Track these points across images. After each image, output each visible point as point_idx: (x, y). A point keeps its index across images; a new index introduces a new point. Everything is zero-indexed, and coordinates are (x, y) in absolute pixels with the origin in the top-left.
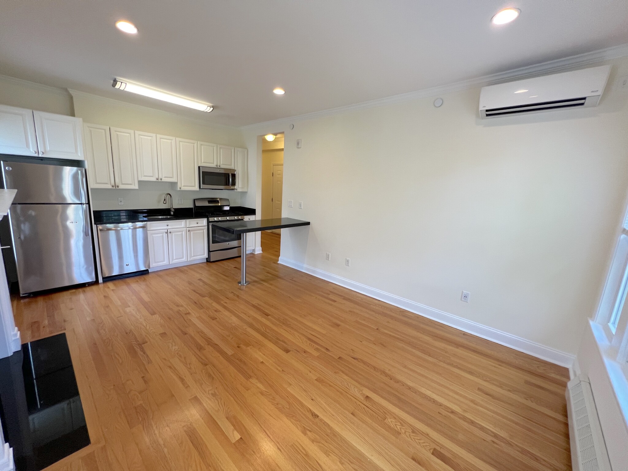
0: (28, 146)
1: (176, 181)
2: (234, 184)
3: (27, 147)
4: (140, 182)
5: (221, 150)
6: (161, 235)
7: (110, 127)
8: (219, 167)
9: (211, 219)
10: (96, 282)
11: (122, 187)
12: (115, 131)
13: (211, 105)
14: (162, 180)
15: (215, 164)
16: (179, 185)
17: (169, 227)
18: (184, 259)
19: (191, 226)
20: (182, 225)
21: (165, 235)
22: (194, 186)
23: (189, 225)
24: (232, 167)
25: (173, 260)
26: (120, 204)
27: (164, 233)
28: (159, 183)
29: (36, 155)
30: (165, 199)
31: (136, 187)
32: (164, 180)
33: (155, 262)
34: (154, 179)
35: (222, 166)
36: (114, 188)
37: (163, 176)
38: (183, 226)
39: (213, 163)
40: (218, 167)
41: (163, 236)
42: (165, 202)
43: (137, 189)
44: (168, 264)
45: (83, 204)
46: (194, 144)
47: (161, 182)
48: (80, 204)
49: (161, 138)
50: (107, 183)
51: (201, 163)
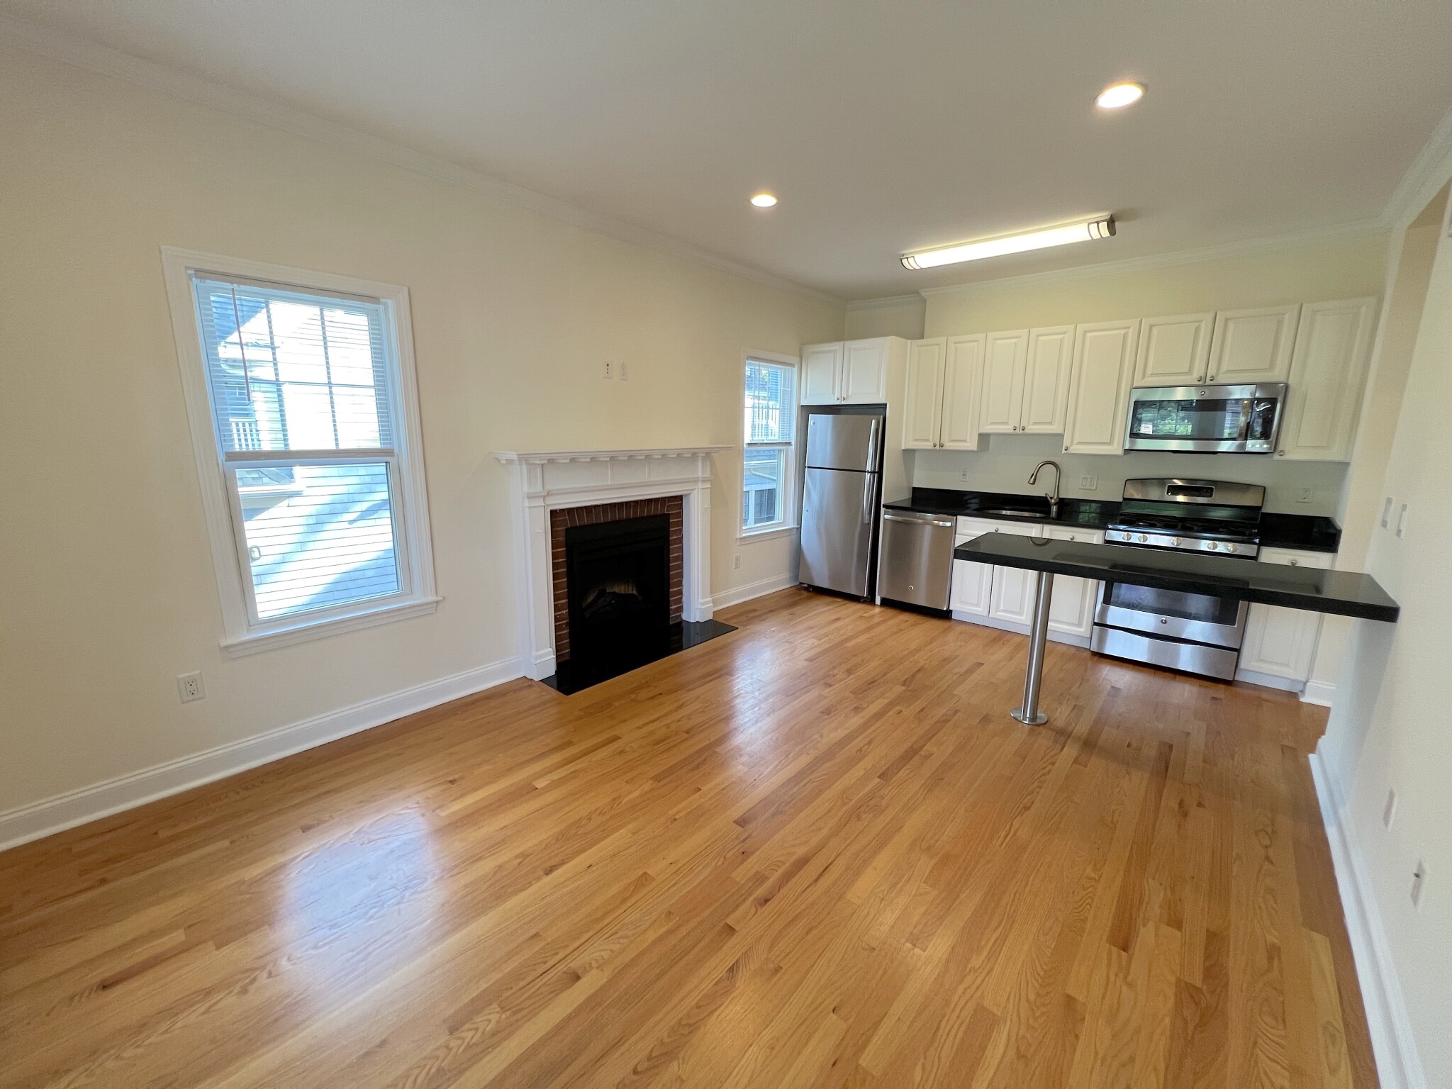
0: (834, 393)
1: (1060, 431)
7: (948, 337)
8: (1212, 382)
10: (870, 600)
11: (949, 445)
12: (956, 343)
14: (1027, 431)
15: (1196, 375)
16: (1066, 442)
22: (1109, 443)
24: (1273, 376)
25: (997, 611)
28: (1019, 437)
30: (1035, 474)
32: (1031, 429)
33: (962, 602)
34: (1008, 429)
35: (1227, 379)
36: (937, 447)
37: (1029, 422)
40: (1208, 381)
42: (1031, 482)
43: (973, 451)
44: (986, 614)
45: (869, 472)
46: (1129, 328)
47: (1022, 434)
48: (865, 472)
49: (1038, 336)
50: (928, 440)
51: (1144, 377)
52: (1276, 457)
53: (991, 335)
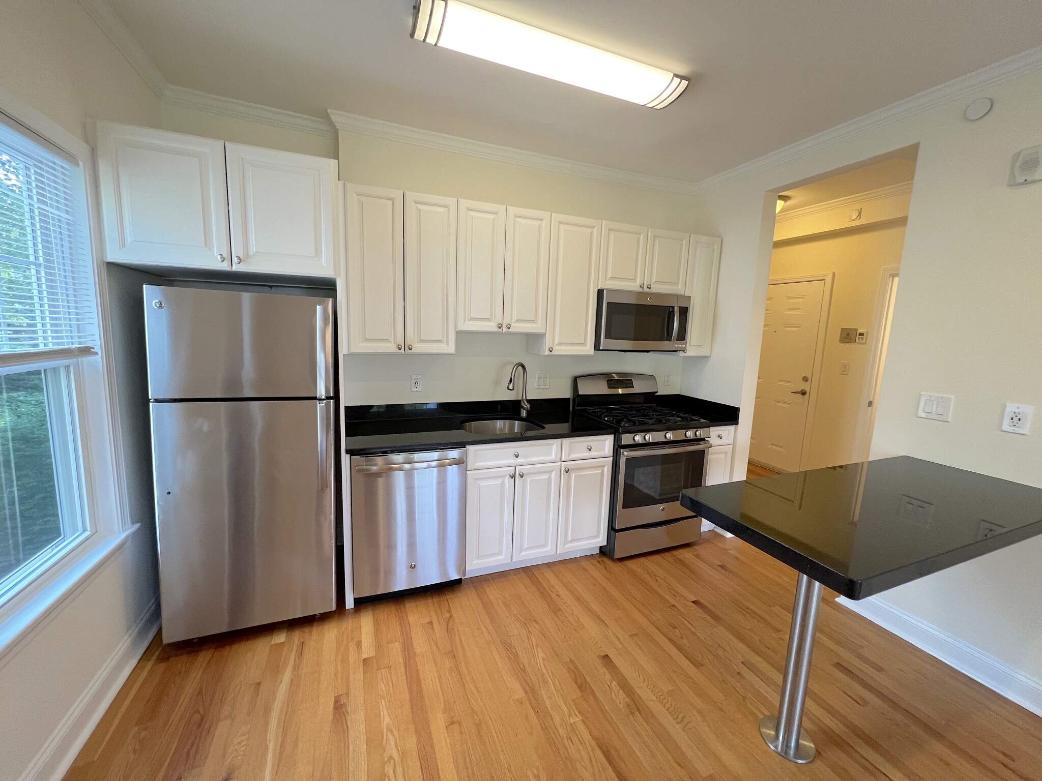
0: (207, 243)
1: (542, 331)
2: (682, 336)
3: (206, 246)
4: (460, 334)
5: (657, 243)
6: (499, 481)
7: (405, 192)
8: (648, 290)
9: (626, 439)
10: (341, 611)
11: (419, 348)
12: (416, 203)
13: (683, 70)
14: (511, 330)
15: (638, 283)
16: (548, 342)
17: (520, 460)
18: (547, 549)
19: (573, 456)
20: (550, 454)
21: (508, 482)
22: (584, 344)
23: (569, 455)
24: (679, 289)
25: (521, 552)
26: (415, 390)
27: (505, 476)
28: (502, 337)
29: (224, 267)
30: (511, 379)
31: (450, 348)
32: (517, 327)
33: (478, 559)
34: (491, 326)
35: (656, 289)
36: (402, 351)
37: (514, 319)
38: (553, 457)
39: (634, 280)
40: (646, 290)
41: (503, 484)
42: (511, 387)
43: (452, 354)
44: (510, 561)
45: (320, 400)
46: (594, 228)
47: (506, 333)
48: (315, 398)
49: (516, 216)
50: (387, 340)
51: (605, 281)
52: (681, 354)
53: (464, 203)
